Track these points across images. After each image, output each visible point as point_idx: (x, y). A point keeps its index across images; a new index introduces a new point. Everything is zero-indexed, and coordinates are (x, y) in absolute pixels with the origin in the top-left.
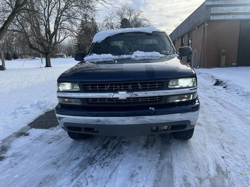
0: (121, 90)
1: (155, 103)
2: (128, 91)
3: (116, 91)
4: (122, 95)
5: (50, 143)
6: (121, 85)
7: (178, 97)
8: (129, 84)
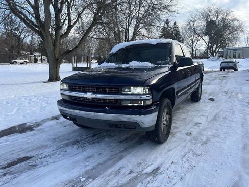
0: (89, 92)
1: (112, 105)
2: (94, 93)
3: (86, 92)
4: (89, 95)
5: (64, 127)
6: (89, 87)
7: (129, 102)
8: (100, 88)
